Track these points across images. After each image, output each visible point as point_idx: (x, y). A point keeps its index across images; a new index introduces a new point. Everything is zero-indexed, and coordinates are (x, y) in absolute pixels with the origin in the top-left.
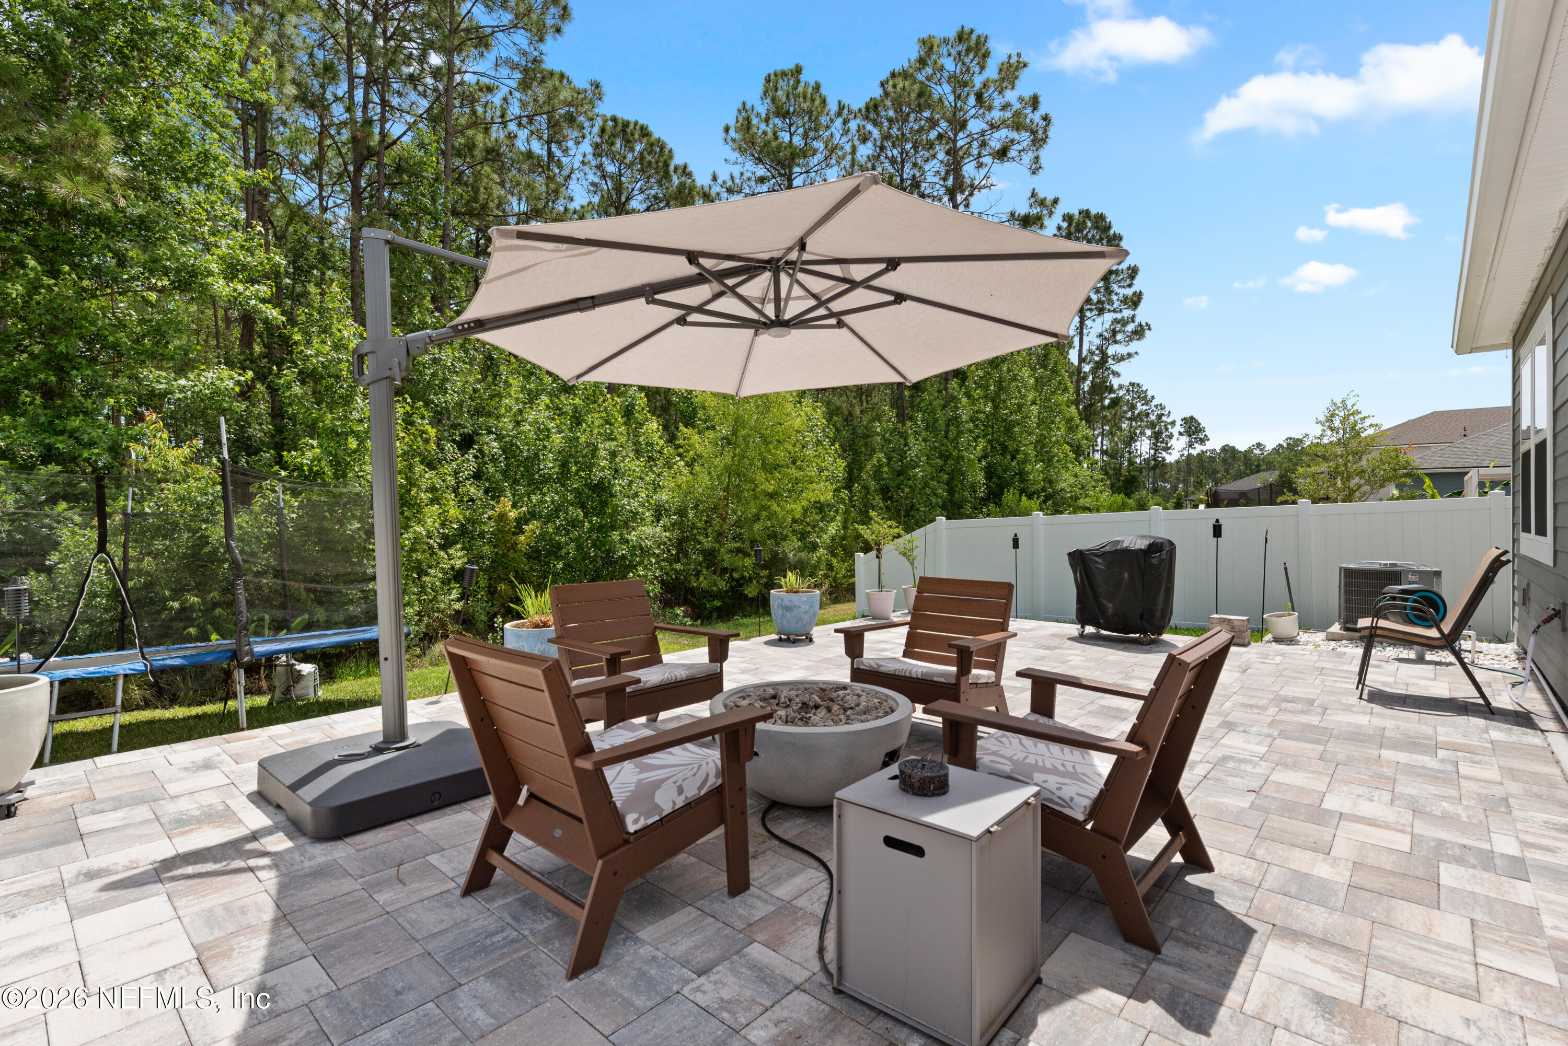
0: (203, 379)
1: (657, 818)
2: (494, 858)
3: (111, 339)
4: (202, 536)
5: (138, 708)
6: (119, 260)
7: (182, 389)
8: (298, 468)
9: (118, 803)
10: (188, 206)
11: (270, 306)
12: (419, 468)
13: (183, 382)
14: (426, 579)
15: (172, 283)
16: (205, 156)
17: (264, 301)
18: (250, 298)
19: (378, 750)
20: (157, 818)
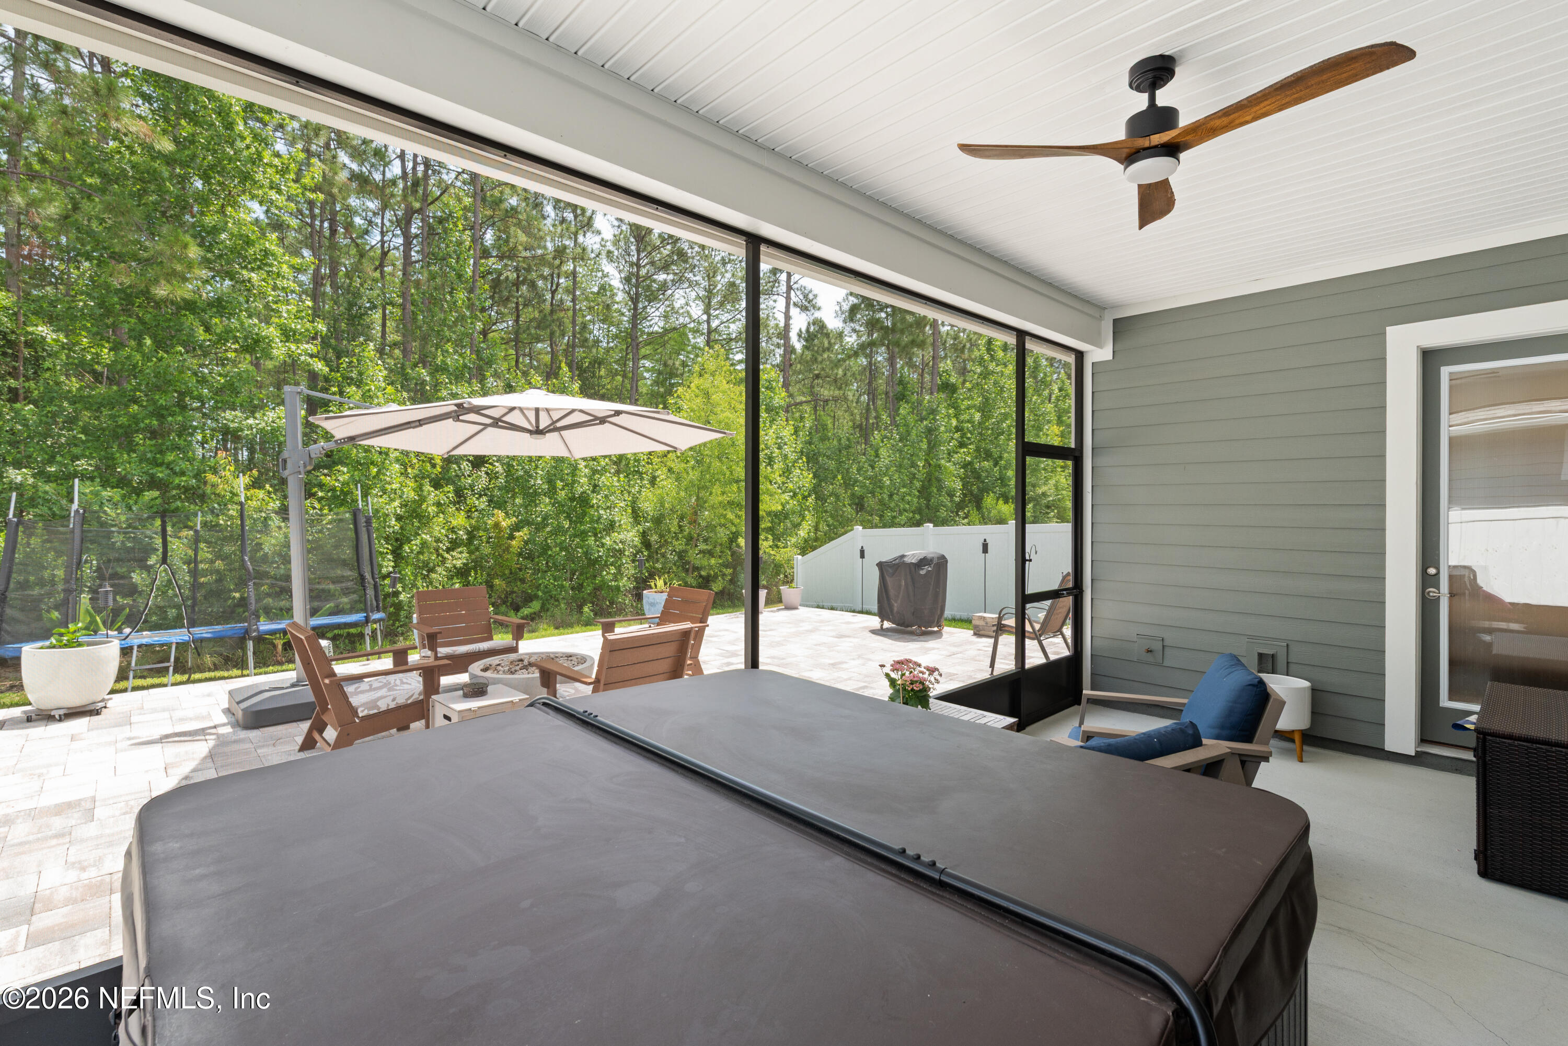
0: (266, 418)
1: (376, 711)
2: (316, 736)
3: (196, 393)
4: (257, 544)
5: (210, 670)
6: (206, 327)
7: (250, 428)
8: (333, 489)
9: (154, 711)
10: (256, 283)
11: (316, 359)
12: (428, 488)
13: (251, 421)
14: (433, 575)
15: (241, 347)
16: (266, 253)
17: (312, 356)
18: (300, 355)
19: (293, 686)
20: (171, 718)
